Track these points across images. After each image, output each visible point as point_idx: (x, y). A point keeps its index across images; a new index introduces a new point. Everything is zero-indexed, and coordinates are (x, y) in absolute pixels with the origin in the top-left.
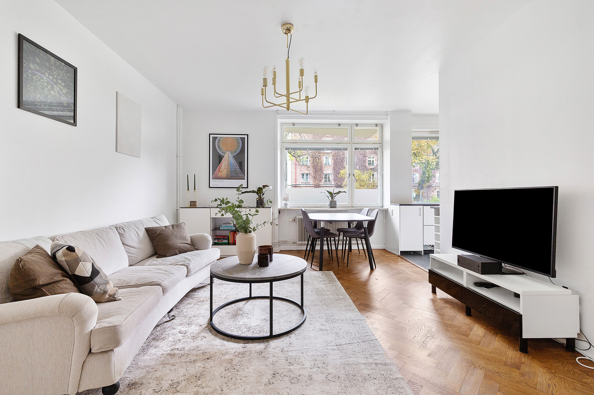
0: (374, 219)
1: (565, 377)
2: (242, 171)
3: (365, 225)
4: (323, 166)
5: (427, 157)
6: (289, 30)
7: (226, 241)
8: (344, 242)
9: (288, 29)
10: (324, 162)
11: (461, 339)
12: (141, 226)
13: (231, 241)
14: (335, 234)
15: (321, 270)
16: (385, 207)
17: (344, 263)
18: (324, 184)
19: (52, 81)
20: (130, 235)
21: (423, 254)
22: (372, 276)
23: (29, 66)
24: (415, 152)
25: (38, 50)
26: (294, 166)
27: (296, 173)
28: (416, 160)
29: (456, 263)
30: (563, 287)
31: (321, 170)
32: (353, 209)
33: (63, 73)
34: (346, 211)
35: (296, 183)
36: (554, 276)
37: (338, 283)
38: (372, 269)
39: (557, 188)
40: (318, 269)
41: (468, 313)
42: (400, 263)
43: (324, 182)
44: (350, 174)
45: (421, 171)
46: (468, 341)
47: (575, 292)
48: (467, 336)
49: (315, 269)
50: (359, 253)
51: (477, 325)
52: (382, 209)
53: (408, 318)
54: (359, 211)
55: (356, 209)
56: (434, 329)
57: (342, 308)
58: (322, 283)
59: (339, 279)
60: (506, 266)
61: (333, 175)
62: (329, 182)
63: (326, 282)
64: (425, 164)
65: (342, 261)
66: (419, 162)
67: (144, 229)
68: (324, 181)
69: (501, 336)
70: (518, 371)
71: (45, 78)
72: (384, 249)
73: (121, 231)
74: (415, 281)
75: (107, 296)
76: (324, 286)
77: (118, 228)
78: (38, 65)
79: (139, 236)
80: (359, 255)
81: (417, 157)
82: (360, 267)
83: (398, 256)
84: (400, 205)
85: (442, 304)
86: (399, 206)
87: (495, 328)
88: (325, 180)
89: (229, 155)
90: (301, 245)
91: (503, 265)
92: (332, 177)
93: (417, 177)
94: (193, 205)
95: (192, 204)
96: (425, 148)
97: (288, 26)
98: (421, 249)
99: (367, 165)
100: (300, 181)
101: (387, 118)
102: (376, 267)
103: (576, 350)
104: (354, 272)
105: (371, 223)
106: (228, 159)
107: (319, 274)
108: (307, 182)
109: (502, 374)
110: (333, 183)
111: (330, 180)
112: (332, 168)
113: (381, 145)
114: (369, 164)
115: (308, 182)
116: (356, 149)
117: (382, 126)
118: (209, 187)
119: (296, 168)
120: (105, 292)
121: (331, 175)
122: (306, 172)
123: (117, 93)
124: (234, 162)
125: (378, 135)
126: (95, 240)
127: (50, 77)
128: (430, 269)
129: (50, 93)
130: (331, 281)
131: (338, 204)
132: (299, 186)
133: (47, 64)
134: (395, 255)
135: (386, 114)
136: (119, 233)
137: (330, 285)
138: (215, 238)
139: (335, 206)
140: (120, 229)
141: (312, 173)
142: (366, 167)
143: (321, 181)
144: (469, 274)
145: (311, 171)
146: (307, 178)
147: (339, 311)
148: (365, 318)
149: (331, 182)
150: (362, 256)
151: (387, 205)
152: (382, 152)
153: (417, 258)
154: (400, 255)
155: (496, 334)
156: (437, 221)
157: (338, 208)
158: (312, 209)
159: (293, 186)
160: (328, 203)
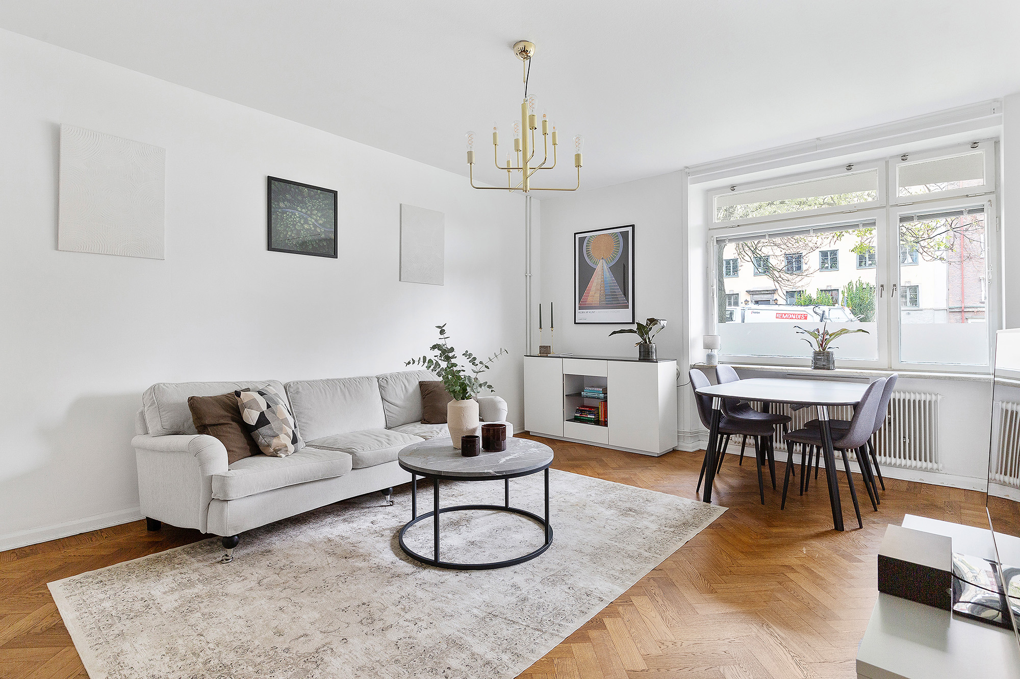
2: (625, 295)
6: (524, 51)
7: (592, 417)
9: (522, 51)
12: (414, 379)
13: (601, 419)
19: (306, 213)
20: (393, 389)
23: (279, 205)
25: (288, 186)
33: (320, 202)
35: (962, 302)
37: (694, 532)
57: (610, 571)
58: (663, 521)
59: (713, 525)
63: (673, 523)
67: (418, 383)
71: (297, 213)
73: (383, 384)
75: (272, 450)
76: (653, 529)
77: (381, 379)
78: (289, 201)
79: (407, 391)
89: (603, 267)
94: (545, 352)
95: (543, 350)
97: (521, 46)
106: (602, 272)
113: (992, 197)
116: (903, 219)
118: (575, 323)
120: (269, 446)
123: (401, 205)
124: (611, 277)
126: (336, 389)
127: (303, 210)
129: (304, 228)
130: (689, 524)
131: (837, 360)
132: (973, 310)
133: (300, 198)
136: (380, 386)
137: (672, 529)
138: (577, 410)
139: (829, 366)
140: (382, 383)
147: (596, 573)
157: (836, 370)
158: (767, 369)
159: (951, 311)
160: (809, 356)
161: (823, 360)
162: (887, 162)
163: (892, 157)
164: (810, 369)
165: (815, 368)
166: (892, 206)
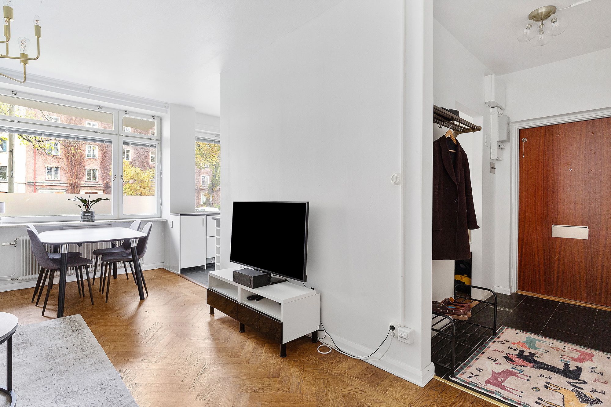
0: (145, 235)
1: (309, 370)
3: (134, 244)
4: (85, 159)
5: (218, 159)
8: (104, 267)
10: (86, 153)
11: (233, 363)
14: (89, 259)
15: (60, 315)
16: (164, 218)
17: (103, 297)
18: (86, 183)
21: (206, 269)
22: (141, 308)
24: (205, 152)
26: (32, 154)
27: (35, 165)
28: (206, 161)
29: (232, 280)
30: (311, 288)
31: (81, 163)
32: (120, 222)
34: (109, 225)
35: (35, 179)
36: (305, 281)
37: (88, 331)
38: (142, 298)
39: (308, 203)
40: (55, 314)
41: (242, 330)
42: (180, 284)
43: (86, 181)
44: (115, 176)
45: (211, 174)
46: (239, 363)
47: (319, 292)
48: (238, 356)
49: (50, 316)
50: (128, 279)
51: (248, 341)
52: (159, 220)
53: (180, 355)
54: (128, 224)
55: (124, 222)
56: (207, 360)
57: (88, 370)
58: (58, 337)
59: (89, 324)
60: (274, 276)
61: (100, 172)
62: (94, 181)
63: (66, 334)
64: (215, 167)
65: (100, 294)
66: (209, 164)
68: (86, 179)
69: (267, 346)
70: (277, 379)
72: (163, 268)
74: (194, 304)
76: (61, 343)
80: (128, 282)
81: (207, 158)
82: (126, 298)
83: (178, 275)
84: (181, 215)
85: (218, 325)
86: (179, 217)
87: (263, 338)
88: (88, 177)
90: (29, 280)
91: (272, 275)
92: (98, 174)
93: (208, 180)
96: (216, 149)
98: (203, 263)
99: (150, 161)
100: (43, 177)
101: (167, 110)
102: (148, 295)
103: (319, 340)
104: (116, 308)
105: (142, 241)
107: (57, 322)
108: (56, 179)
109: (265, 389)
110: (101, 182)
111: (96, 178)
112: (99, 161)
113: (159, 142)
114: (152, 161)
115: (59, 180)
116: (125, 143)
117: (161, 119)
119: (35, 157)
121: (97, 171)
122: (54, 164)
125: (155, 130)
128: (208, 288)
130: (76, 330)
131: (96, 216)
132: (41, 184)
134: (174, 275)
135: (166, 105)
137: (73, 337)
139: (92, 219)
141: (65, 167)
142: (148, 164)
143: (81, 179)
144: (244, 290)
145: (64, 163)
146: (56, 173)
147: (81, 376)
148: (121, 374)
149: (97, 181)
150: (131, 282)
151: (167, 215)
152: (161, 151)
153: (199, 275)
154: (180, 273)
155: (263, 345)
156: (218, 233)
157: (96, 221)
158: (52, 224)
159: (29, 184)
160: (79, 215)
161: (88, 216)
162: (119, 111)
163: (121, 110)
164: (79, 222)
165: (84, 221)
166: (120, 135)
